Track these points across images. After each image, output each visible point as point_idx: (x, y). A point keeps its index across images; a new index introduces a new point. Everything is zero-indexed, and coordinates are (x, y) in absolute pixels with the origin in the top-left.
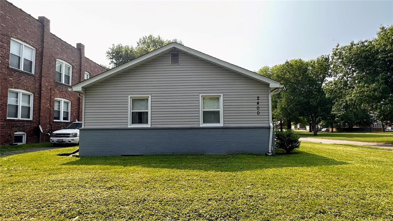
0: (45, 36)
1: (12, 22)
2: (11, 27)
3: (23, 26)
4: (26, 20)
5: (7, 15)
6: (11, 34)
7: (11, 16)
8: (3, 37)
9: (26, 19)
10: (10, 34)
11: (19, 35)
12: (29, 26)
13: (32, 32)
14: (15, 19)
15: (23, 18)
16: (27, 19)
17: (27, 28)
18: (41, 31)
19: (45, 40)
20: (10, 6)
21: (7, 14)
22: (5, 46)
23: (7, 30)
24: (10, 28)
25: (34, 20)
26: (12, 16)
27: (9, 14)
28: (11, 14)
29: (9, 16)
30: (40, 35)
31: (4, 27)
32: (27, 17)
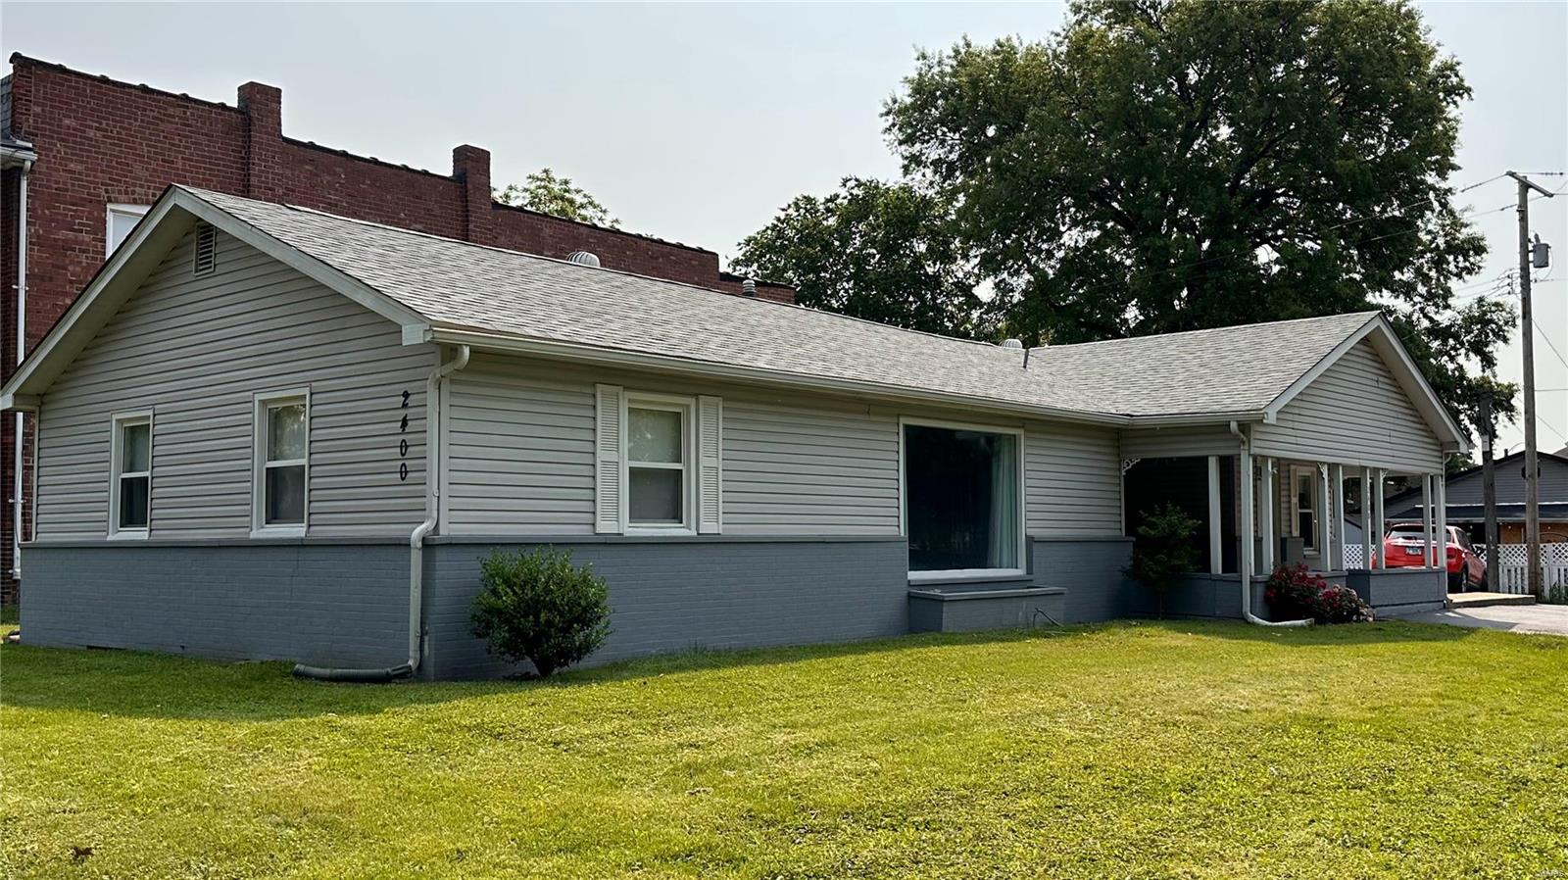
0: (256, 161)
1: (110, 144)
2: (106, 166)
3: (156, 147)
4: (168, 122)
5: (91, 127)
6: (107, 191)
7: (104, 126)
8: (76, 211)
9: (170, 116)
10: (104, 193)
11: (142, 186)
12: (184, 140)
13: (197, 161)
14: (123, 133)
15: (157, 118)
16: (173, 117)
17: (176, 151)
18: (240, 146)
19: (254, 180)
20: (101, 87)
21: (90, 123)
22: (83, 241)
23: (92, 182)
24: (102, 171)
25: (203, 110)
26: (107, 125)
27: (96, 122)
28: (103, 118)
29: (97, 129)
30: (237, 163)
31: (80, 173)
32: (171, 111)
